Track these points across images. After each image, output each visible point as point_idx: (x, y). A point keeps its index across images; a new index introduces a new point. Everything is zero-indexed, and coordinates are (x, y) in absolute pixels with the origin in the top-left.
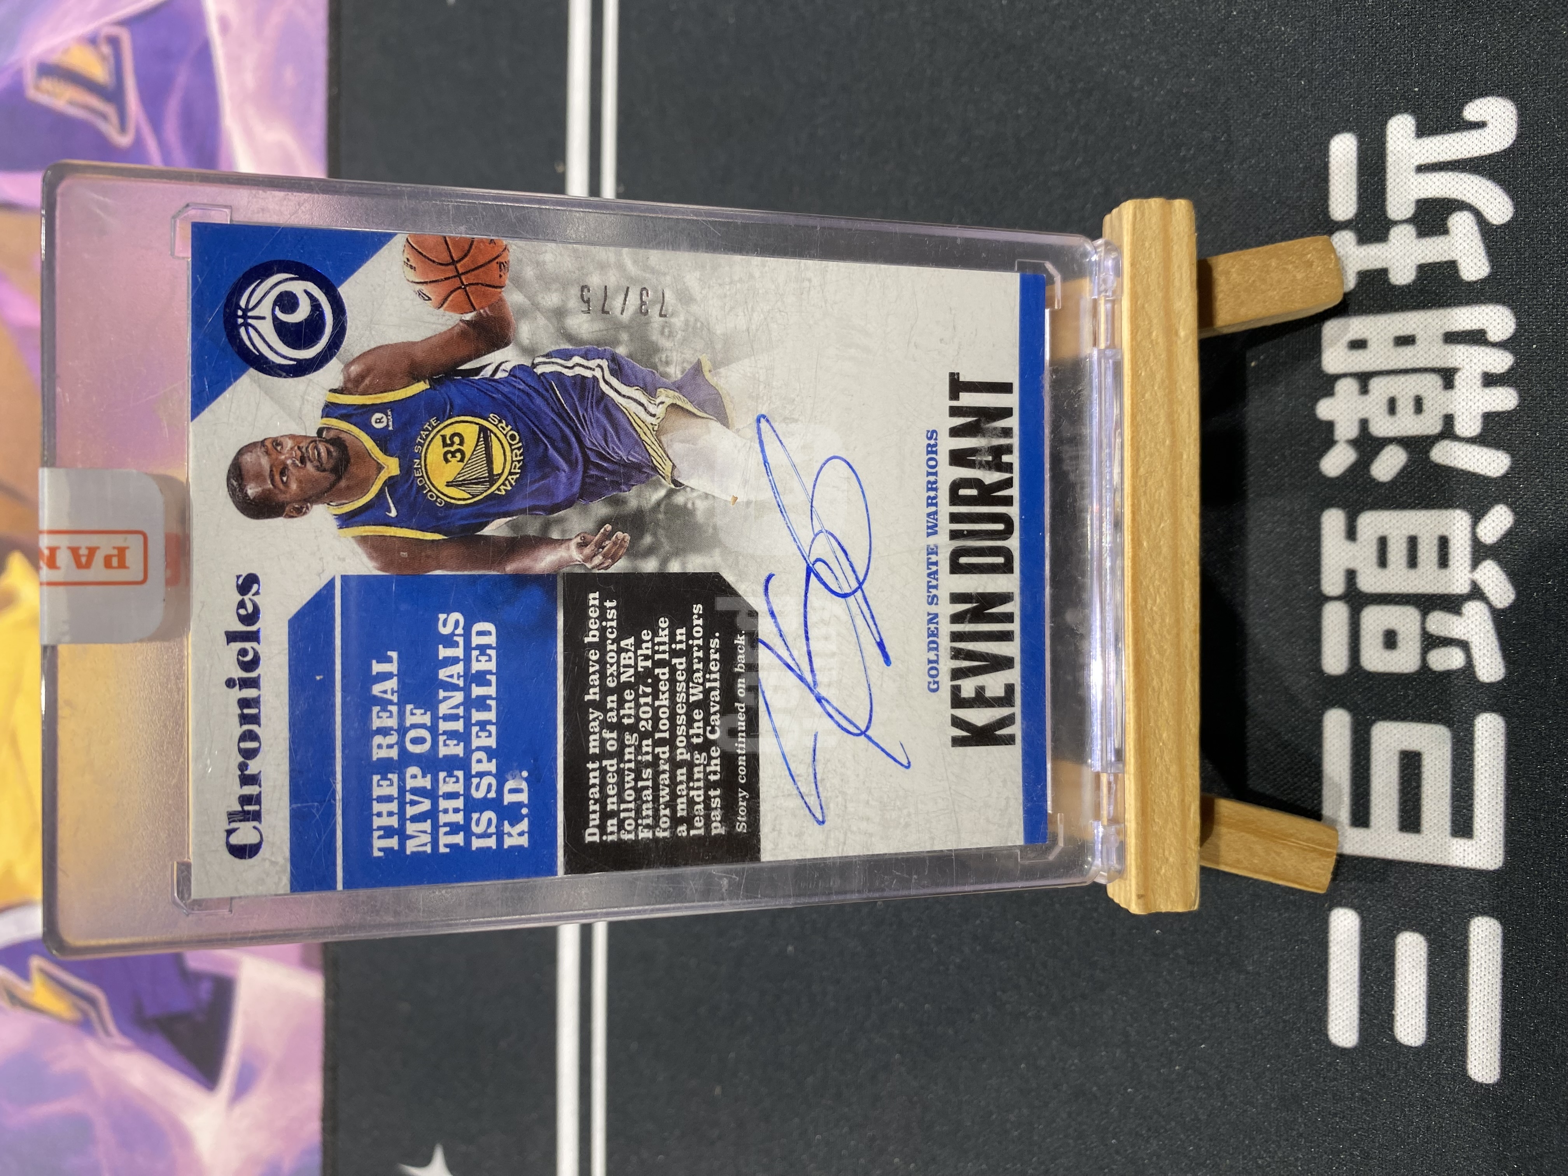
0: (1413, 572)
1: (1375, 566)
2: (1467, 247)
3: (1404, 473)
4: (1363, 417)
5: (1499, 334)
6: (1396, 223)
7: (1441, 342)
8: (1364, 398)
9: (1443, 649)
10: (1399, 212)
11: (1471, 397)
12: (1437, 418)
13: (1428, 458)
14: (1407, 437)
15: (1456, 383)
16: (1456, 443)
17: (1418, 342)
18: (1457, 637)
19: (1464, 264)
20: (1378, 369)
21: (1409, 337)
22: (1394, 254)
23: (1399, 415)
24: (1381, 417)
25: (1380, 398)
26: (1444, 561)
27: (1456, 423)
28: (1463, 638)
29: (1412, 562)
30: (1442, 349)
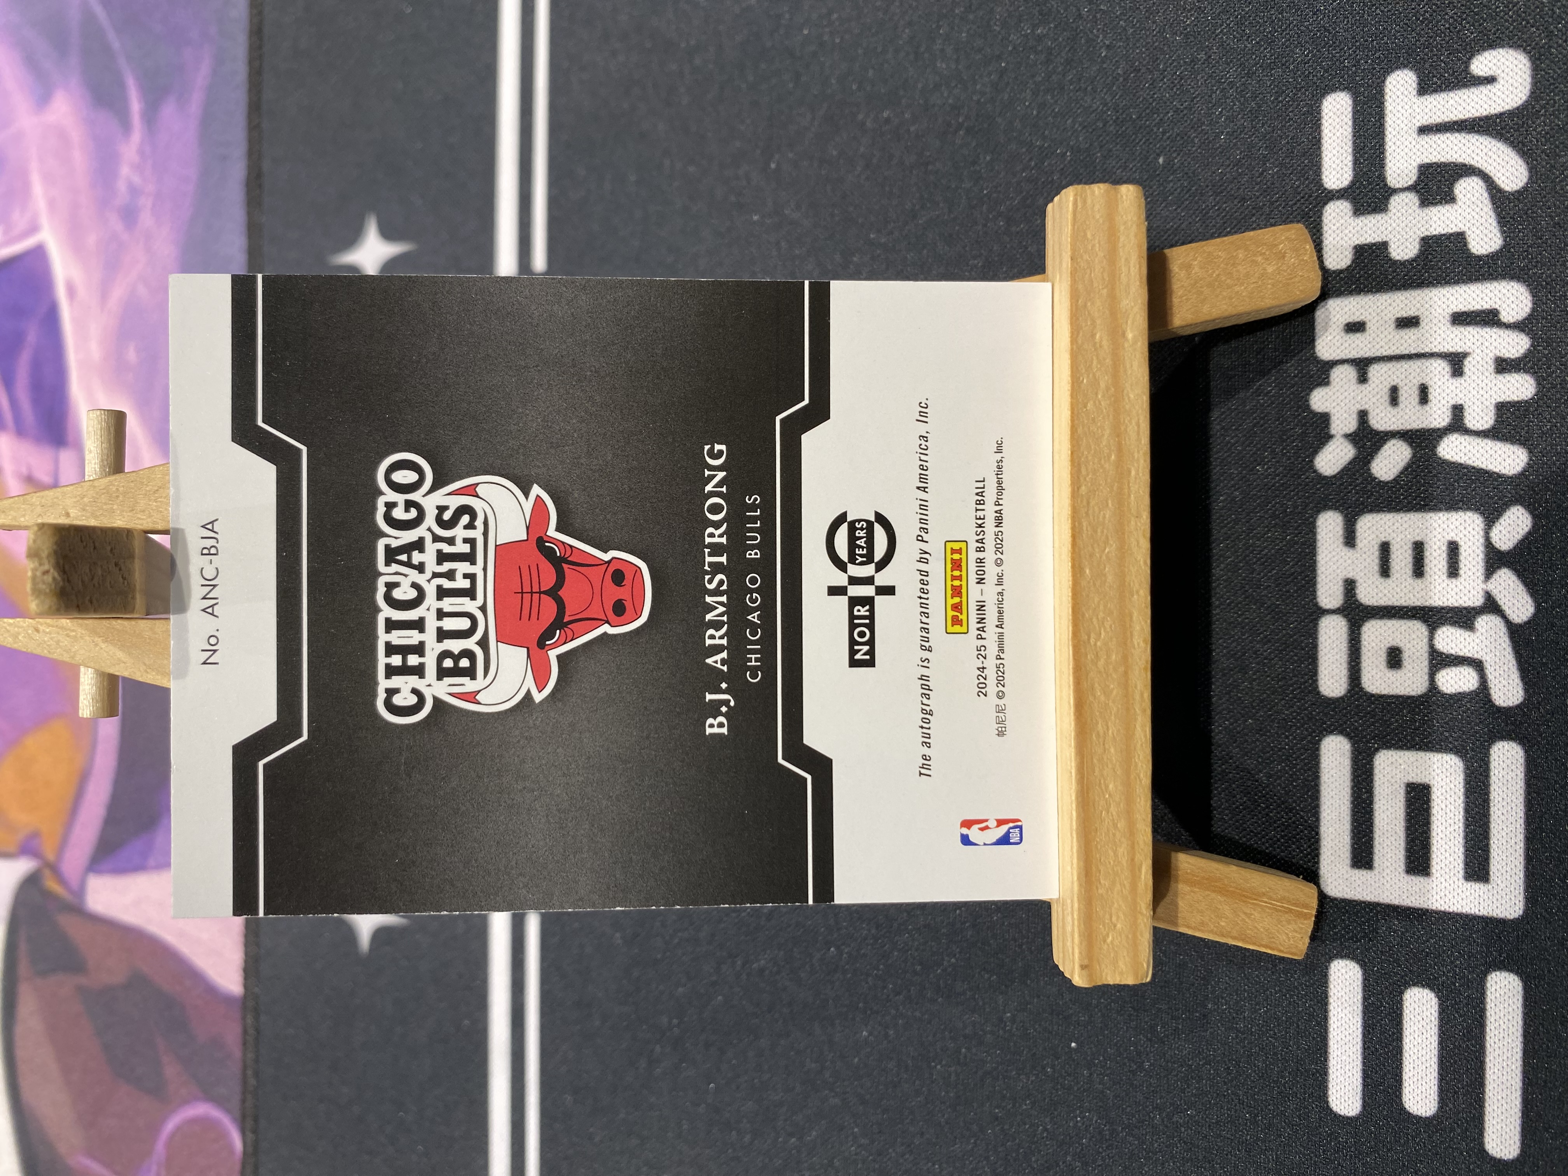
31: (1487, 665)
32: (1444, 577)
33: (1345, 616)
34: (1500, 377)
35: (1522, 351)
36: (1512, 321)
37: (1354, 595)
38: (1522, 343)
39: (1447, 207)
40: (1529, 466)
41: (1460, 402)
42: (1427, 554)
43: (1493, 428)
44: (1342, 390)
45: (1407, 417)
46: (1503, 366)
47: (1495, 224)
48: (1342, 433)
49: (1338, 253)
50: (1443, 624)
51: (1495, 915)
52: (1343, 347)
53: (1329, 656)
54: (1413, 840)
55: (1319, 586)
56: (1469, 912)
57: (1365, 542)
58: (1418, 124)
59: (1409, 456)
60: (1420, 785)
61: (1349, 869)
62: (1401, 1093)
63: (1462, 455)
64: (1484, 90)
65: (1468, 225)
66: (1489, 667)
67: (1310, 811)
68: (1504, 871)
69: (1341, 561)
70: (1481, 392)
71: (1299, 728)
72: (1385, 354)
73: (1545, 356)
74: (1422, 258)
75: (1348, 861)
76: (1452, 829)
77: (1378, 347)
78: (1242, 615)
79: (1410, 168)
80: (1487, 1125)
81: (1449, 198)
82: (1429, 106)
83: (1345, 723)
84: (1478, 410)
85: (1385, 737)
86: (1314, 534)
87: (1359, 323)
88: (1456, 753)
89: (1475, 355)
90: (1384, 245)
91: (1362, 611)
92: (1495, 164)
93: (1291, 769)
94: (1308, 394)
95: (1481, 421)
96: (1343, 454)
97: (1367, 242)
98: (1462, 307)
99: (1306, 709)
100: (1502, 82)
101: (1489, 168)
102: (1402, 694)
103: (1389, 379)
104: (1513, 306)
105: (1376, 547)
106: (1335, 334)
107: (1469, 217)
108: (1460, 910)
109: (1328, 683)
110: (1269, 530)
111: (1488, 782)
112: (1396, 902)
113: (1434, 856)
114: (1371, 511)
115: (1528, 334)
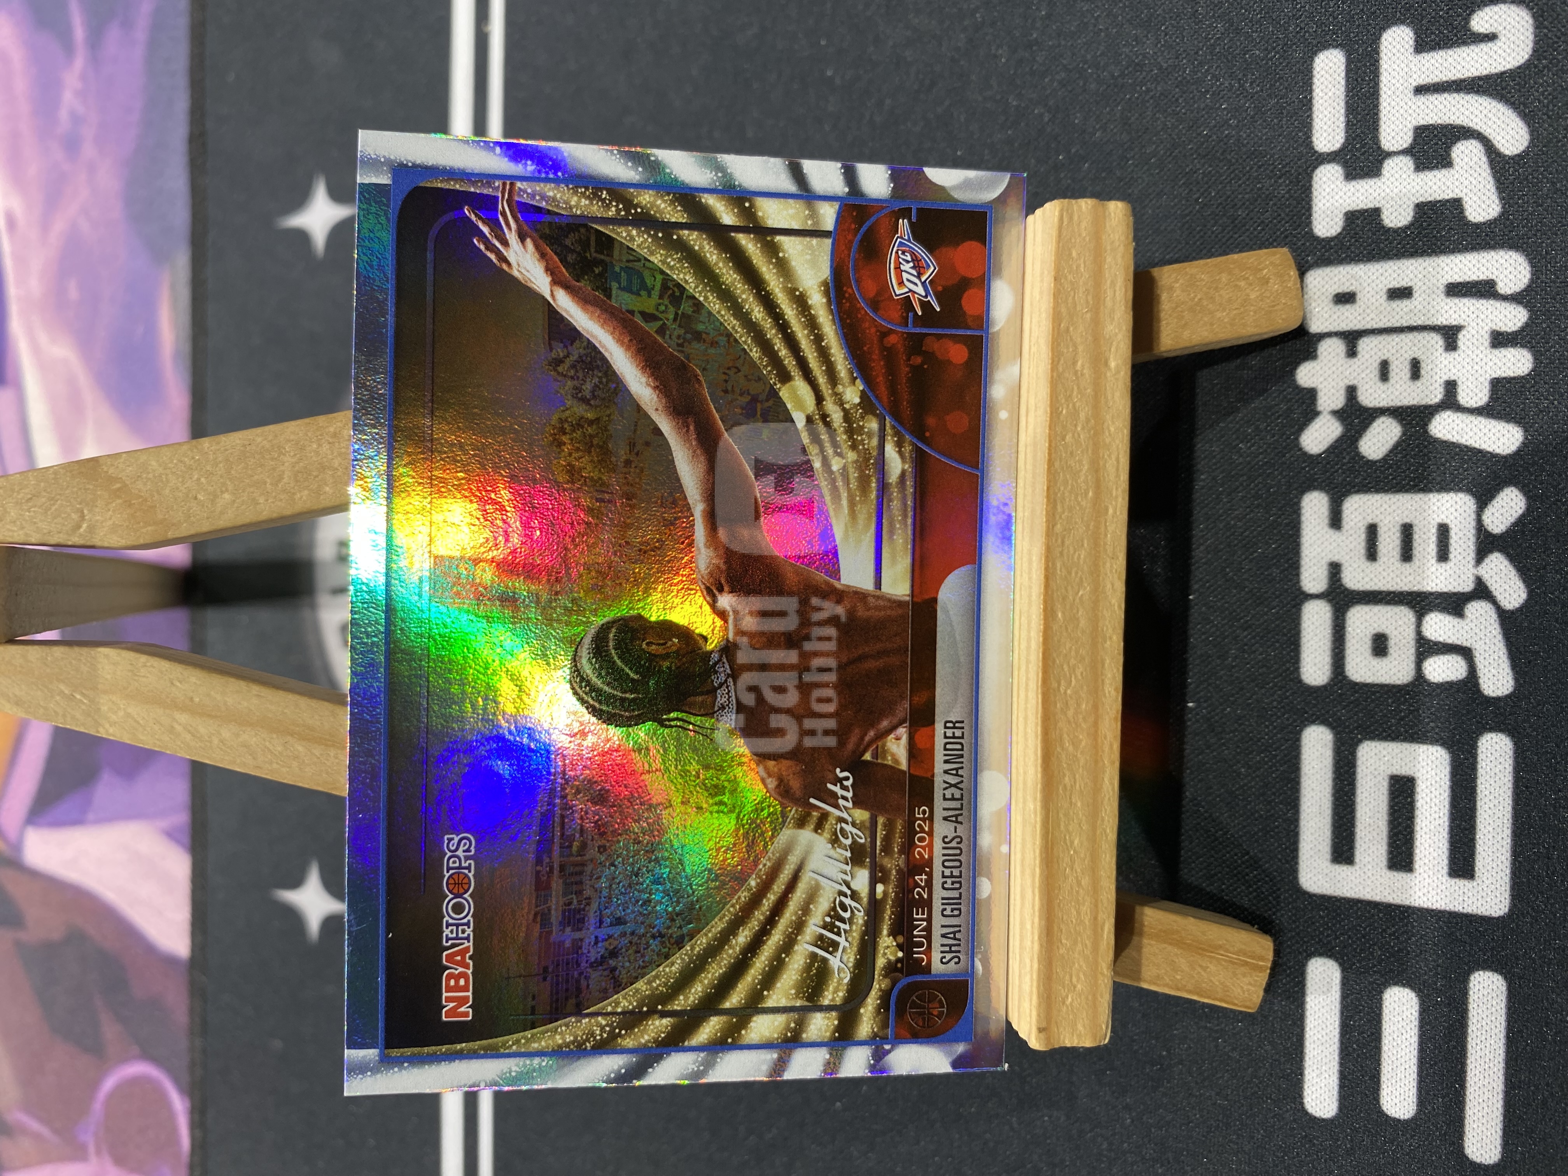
0: (1407, 565)
1: (1363, 559)
2: (1474, 182)
3: (1396, 449)
4: (1351, 383)
5: (1512, 285)
6: (1389, 154)
7: (1443, 296)
8: (1352, 361)
9: (1441, 657)
10: (1393, 142)
11: (1478, 360)
12: (1437, 385)
13: (1426, 432)
14: (1401, 407)
15: (1460, 343)
16: (1459, 414)
17: (1416, 295)
18: (1459, 643)
19: (1470, 202)
20: (1369, 326)
21: (1406, 289)
22: (1388, 191)
23: (1392, 381)
24: (1371, 383)
25: (1370, 361)
26: (1443, 555)
27: (1459, 390)
28: (1465, 644)
29: (1407, 554)
30: (1443, 304)
31: (1476, 654)
32: (1434, 561)
33: (1330, 601)
34: (1496, 352)
35: (1519, 324)
36: (1509, 292)
37: (1339, 580)
38: (1520, 316)
39: (1444, 171)
40: (1524, 444)
41: (1453, 378)
42: (1416, 537)
43: (1488, 405)
44: (1330, 365)
45: (1397, 393)
46: (1500, 340)
47: (1493, 190)
48: (1330, 409)
49: (1328, 219)
50: (1432, 611)
51: (1479, 913)
52: (1331, 320)
53: (1312, 642)
54: (1396, 835)
55: (1303, 570)
56: (1453, 909)
57: (1352, 523)
58: (1415, 84)
59: (1399, 434)
60: (1404, 777)
61: (1328, 864)
62: (1378, 1095)
63: (1454, 433)
64: (1484, 47)
65: (1465, 191)
66: (1477, 655)
67: (1289, 804)
68: (1489, 868)
69: (1326, 543)
70: (1476, 367)
71: (1279, 718)
72: (1375, 326)
73: (1544, 330)
74: (1417, 225)
75: (1328, 856)
76: (1437, 823)
77: (1368, 319)
78: (1222, 598)
79: (1405, 130)
80: (1467, 1128)
81: (1446, 162)
82: (1427, 65)
83: (1328, 712)
84: (1472, 387)
85: (1369, 727)
86: (1299, 515)
87: (1348, 293)
88: (1443, 745)
89: (1470, 329)
90: (1377, 211)
91: (1346, 596)
92: (1494, 126)
93: (1270, 761)
94: (1295, 368)
95: (1475, 398)
96: (1329, 431)
97: (1359, 208)
98: (1458, 278)
99: (1287, 698)
100: (1503, 39)
101: (1489, 131)
102: (1387, 682)
103: (1380, 354)
104: (1511, 277)
105: (1363, 529)
106: (1323, 305)
107: (1466, 183)
108: (1443, 908)
109: (1311, 671)
110: (1252, 511)
111: (1475, 775)
112: (1377, 898)
113: (1417, 851)
114: (1358, 492)
115: (1525, 307)
